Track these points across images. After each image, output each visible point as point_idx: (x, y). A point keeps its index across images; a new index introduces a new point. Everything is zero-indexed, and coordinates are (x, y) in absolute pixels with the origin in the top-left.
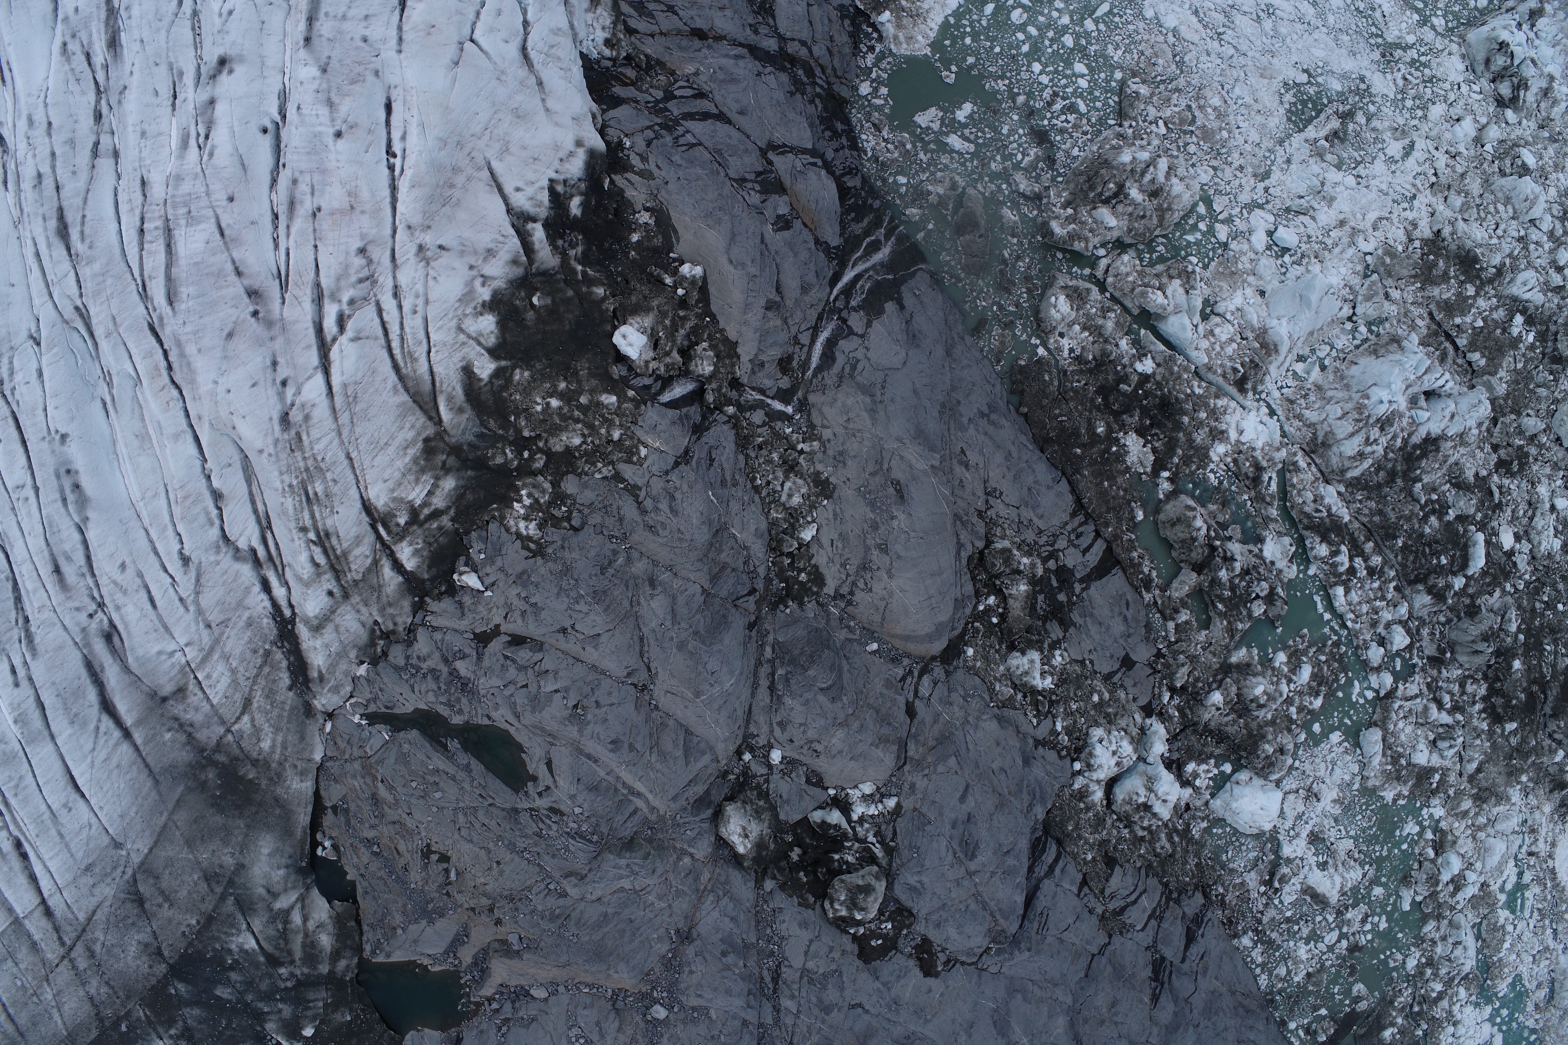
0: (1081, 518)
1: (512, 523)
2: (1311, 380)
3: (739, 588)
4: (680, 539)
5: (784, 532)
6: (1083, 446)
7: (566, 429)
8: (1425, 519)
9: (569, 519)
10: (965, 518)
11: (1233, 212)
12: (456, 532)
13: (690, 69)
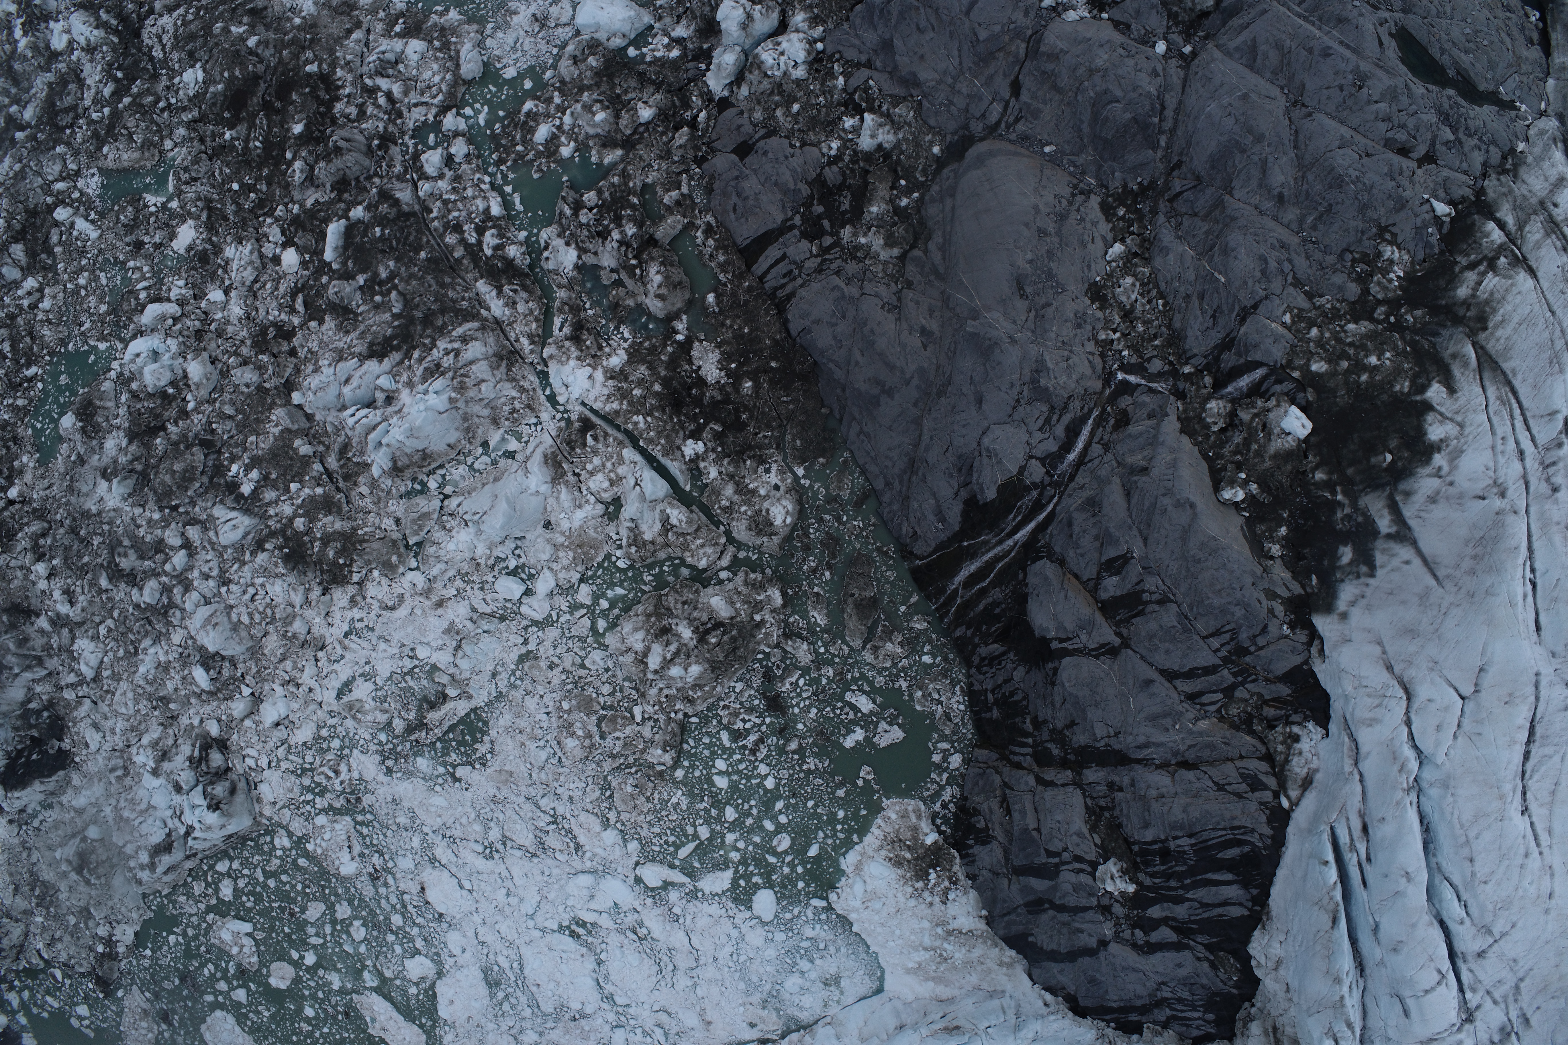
0: (781, 294)
1: (1406, 257)
2: (501, 431)
3: (1192, 197)
4: (1256, 235)
5: (1136, 255)
6: (768, 370)
7: (1364, 336)
8: (392, 276)
9: (1354, 261)
10: (932, 278)
11: (568, 616)
12: (1451, 253)
13: (1203, 724)
